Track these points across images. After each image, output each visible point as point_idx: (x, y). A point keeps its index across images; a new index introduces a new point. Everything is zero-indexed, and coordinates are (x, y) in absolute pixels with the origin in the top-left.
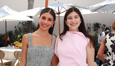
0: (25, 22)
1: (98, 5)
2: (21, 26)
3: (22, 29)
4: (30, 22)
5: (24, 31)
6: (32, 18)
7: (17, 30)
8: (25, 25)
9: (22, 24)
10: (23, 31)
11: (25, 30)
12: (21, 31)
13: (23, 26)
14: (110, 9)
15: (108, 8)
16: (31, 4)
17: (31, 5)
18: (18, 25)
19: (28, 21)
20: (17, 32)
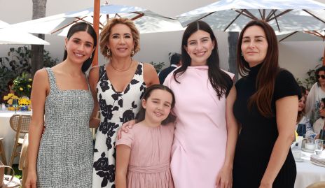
0: (26, 48)
1: (199, 11)
2: (15, 59)
3: (18, 66)
4: (38, 48)
5: (24, 70)
6: (44, 39)
7: (4, 67)
8: (26, 55)
9: (18, 52)
10: (21, 70)
11: (26, 67)
12: (16, 69)
13: (21, 57)
14: (220, 21)
15: (218, 19)
16: (39, 5)
17: (41, 6)
18: (7, 57)
19: (33, 46)
20: (5, 71)
